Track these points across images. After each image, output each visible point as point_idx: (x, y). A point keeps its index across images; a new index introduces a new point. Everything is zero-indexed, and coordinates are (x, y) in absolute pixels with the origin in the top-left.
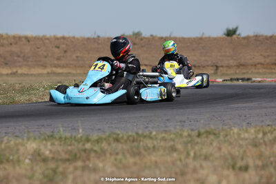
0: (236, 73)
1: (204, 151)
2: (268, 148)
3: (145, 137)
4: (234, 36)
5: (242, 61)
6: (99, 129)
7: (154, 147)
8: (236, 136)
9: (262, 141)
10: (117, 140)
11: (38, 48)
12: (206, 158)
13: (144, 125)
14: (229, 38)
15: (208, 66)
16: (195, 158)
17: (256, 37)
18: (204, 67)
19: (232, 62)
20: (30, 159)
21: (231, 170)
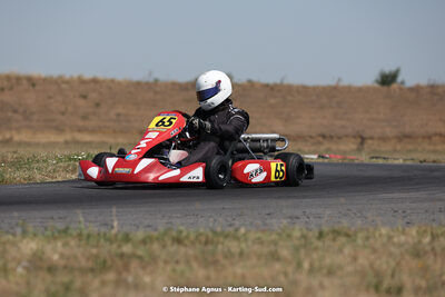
0: (395, 150)
1: (328, 261)
2: (439, 260)
3: (226, 236)
4: (394, 86)
5: (408, 130)
6: (149, 226)
7: (241, 254)
8: (385, 239)
9: (428, 248)
10: (178, 241)
11: (50, 98)
12: (330, 273)
13: (227, 221)
14: (385, 89)
15: (347, 136)
16: (311, 271)
17: (433, 88)
18: (340, 138)
19: (389, 131)
20: (25, 268)
21: (372, 291)
